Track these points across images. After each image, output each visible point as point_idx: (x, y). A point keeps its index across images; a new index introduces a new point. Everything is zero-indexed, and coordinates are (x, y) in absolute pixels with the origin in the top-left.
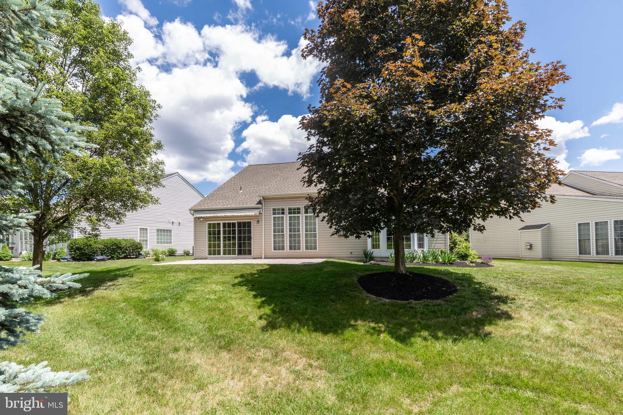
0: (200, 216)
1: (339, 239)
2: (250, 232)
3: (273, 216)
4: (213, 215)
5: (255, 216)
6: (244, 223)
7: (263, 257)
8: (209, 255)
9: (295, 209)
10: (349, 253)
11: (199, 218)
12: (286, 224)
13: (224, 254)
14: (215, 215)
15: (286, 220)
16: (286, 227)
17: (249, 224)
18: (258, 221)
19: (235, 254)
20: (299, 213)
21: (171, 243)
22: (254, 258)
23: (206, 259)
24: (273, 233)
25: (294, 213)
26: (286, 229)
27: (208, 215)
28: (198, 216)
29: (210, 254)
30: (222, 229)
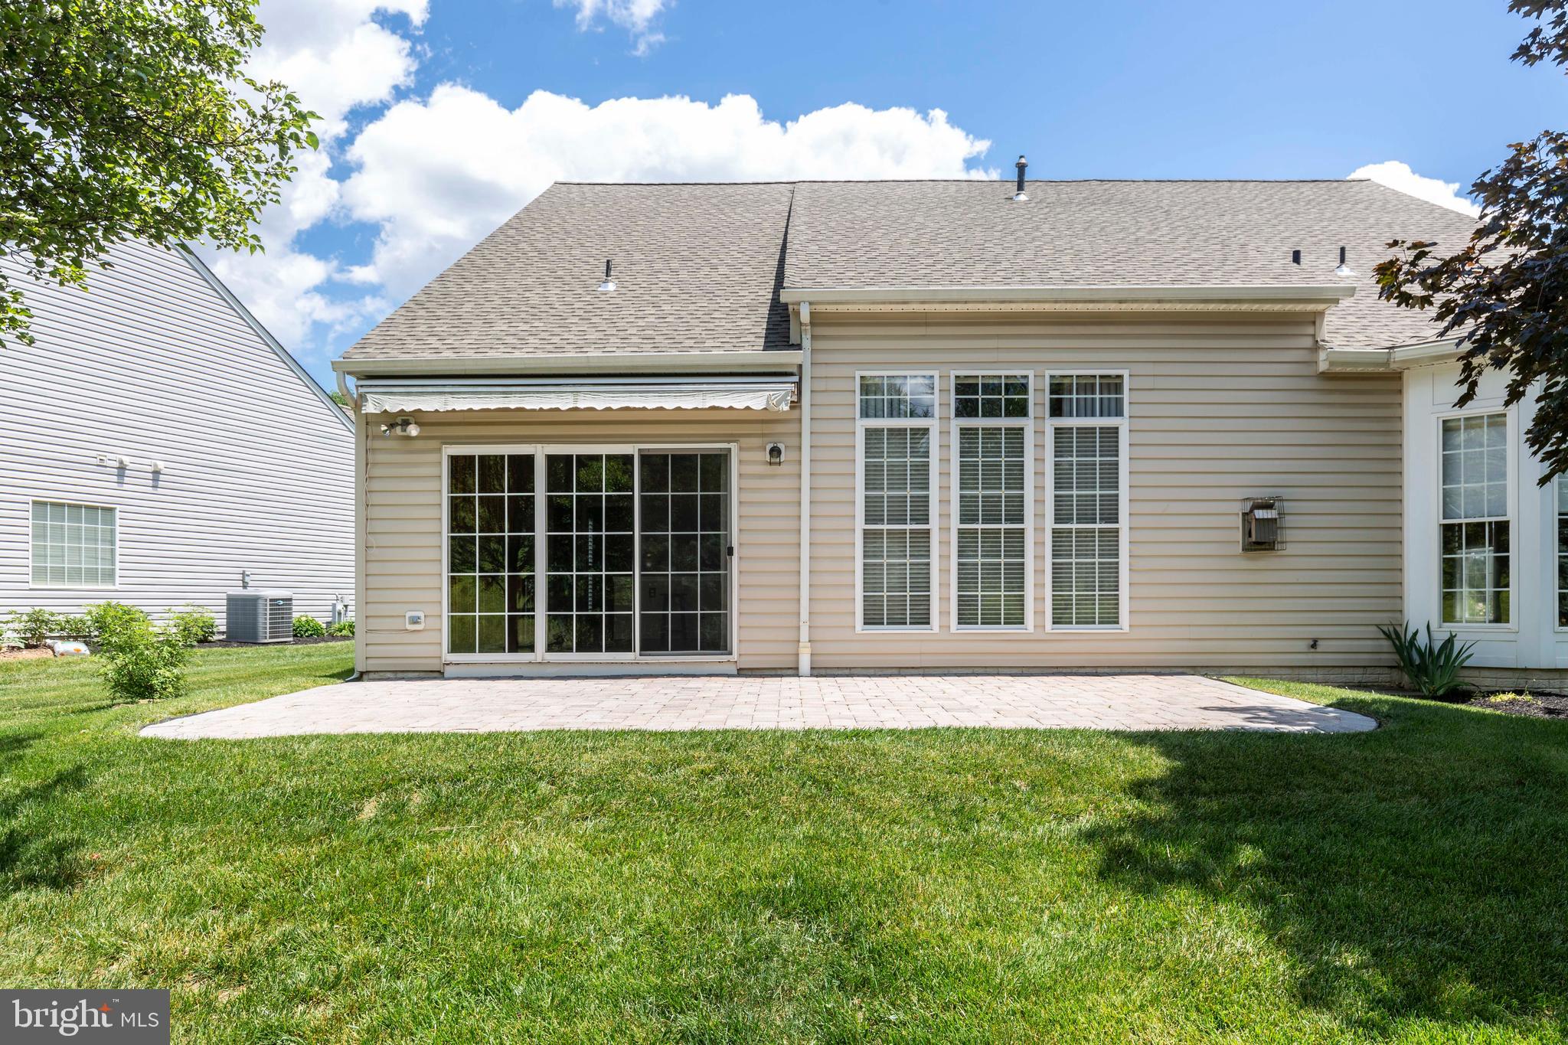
0: (409, 404)
1: (1244, 564)
2: (715, 514)
3: (862, 424)
4: (494, 403)
5: (765, 420)
6: (684, 463)
7: (805, 664)
8: (455, 648)
9: (991, 388)
10: (1303, 646)
11: (401, 420)
12: (945, 474)
13: (556, 644)
14: (513, 403)
15: (945, 447)
16: (945, 488)
17: (715, 467)
18: (775, 452)
19: (627, 647)
20: (1019, 409)
21: (110, 576)
22: (742, 673)
23: (438, 674)
24: (860, 524)
25: (992, 410)
26: (945, 502)
27: (461, 404)
28: (395, 404)
29: (461, 642)
30: (540, 494)
